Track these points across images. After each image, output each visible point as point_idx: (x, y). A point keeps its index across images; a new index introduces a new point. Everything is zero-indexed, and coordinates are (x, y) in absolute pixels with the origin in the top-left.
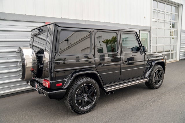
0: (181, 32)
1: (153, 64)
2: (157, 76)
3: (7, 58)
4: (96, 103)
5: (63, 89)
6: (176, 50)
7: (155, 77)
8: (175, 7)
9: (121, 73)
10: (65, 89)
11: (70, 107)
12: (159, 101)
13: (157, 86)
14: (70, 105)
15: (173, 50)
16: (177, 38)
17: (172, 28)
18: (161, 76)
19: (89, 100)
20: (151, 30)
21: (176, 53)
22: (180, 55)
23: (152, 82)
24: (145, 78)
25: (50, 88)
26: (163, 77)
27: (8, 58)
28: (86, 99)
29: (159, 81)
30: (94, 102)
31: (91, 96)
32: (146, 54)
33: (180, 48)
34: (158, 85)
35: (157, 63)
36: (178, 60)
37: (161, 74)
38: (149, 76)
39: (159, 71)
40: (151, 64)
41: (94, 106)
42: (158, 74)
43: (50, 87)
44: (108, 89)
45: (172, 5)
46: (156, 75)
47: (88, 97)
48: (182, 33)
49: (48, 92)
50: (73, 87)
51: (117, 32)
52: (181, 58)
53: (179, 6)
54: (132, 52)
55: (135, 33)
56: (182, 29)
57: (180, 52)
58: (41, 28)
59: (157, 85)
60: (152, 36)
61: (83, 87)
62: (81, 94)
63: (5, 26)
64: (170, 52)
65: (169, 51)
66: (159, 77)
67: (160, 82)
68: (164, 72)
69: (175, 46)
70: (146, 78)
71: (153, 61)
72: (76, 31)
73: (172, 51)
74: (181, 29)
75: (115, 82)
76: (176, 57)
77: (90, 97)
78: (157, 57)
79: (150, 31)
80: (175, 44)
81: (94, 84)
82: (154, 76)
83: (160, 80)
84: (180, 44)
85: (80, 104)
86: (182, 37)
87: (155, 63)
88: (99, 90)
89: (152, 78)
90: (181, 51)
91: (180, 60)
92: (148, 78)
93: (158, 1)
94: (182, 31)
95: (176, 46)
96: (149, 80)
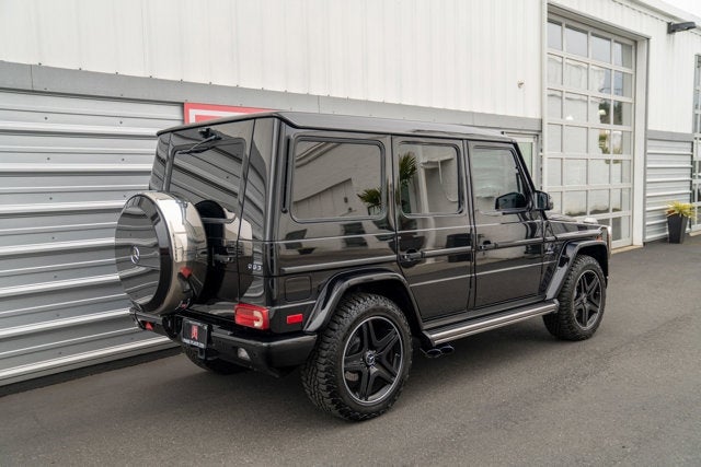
0: (647, 139)
1: (571, 253)
2: (583, 296)
3: (50, 235)
4: (401, 383)
5: (304, 334)
6: (631, 207)
7: (578, 297)
8: (622, 44)
9: (473, 282)
10: (311, 333)
11: (327, 394)
12: (602, 373)
13: (584, 328)
14: (329, 389)
15: (619, 207)
16: (632, 162)
17: (615, 123)
18: (596, 296)
19: (383, 371)
20: (541, 131)
21: (631, 218)
22: (645, 226)
23: (569, 313)
24: (545, 301)
25: (269, 330)
26: (604, 297)
27: (54, 235)
28: (374, 370)
29: (592, 313)
30: (396, 381)
31: (387, 360)
32: (545, 218)
33: (645, 198)
34: (589, 326)
35: (584, 251)
36: (638, 242)
37: (598, 289)
38: (559, 296)
39: (589, 277)
40: (565, 253)
41: (396, 392)
42: (588, 288)
43: (267, 327)
44: (437, 337)
45: (614, 38)
46: (579, 291)
47: (378, 362)
48: (649, 143)
49: (264, 344)
50: (336, 327)
51: (460, 144)
52: (649, 237)
53: (636, 42)
54: (500, 213)
55: (512, 146)
56: (649, 128)
57: (645, 212)
58: (212, 128)
59: (585, 325)
60: (546, 154)
61: (365, 328)
62: (359, 351)
63: (47, 115)
64: (611, 215)
65: (607, 211)
66: (589, 300)
67: (595, 317)
68: (606, 280)
69: (625, 193)
70: (551, 301)
71: (569, 242)
72: (340, 142)
73: (614, 210)
74: (646, 129)
75: (454, 313)
76: (630, 235)
77: (385, 362)
78: (581, 228)
79: (538, 135)
80: (626, 185)
81: (395, 316)
82: (575, 294)
83: (594, 308)
84: (645, 183)
85: (355, 387)
86: (649, 157)
87: (577, 249)
88: (410, 341)
89: (569, 301)
90: (648, 209)
91: (644, 244)
92: (556, 300)
93: (564, 25)
94: (650, 137)
95: (631, 190)
96: (560, 308)
